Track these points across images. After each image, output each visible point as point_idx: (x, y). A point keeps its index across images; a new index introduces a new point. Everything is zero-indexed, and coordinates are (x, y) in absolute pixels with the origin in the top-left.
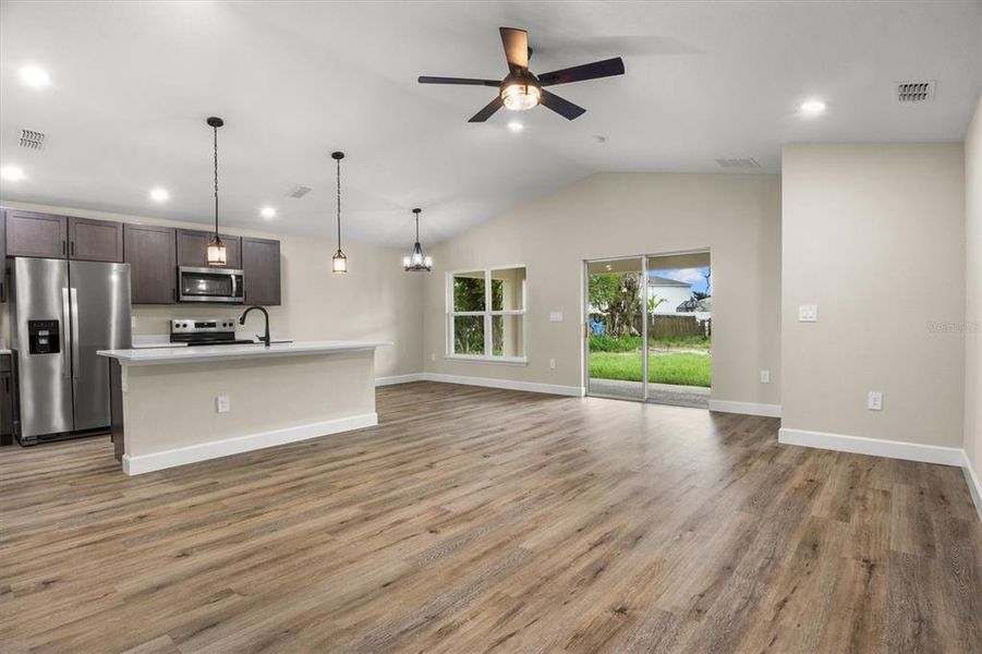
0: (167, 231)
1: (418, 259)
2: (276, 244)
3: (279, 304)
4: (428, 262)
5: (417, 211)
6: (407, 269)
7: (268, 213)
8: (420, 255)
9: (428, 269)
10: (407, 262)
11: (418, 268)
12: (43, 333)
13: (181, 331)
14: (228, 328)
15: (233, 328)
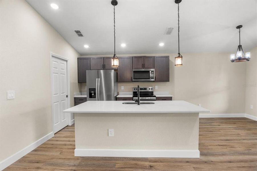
0: (130, 58)
1: (240, 54)
2: (168, 57)
3: (169, 81)
4: (248, 55)
5: (239, 27)
6: (233, 61)
7: (162, 45)
8: (241, 52)
9: (248, 60)
10: (233, 57)
11: (240, 59)
12: (92, 92)
13: (136, 91)
14: (151, 90)
15: (153, 90)
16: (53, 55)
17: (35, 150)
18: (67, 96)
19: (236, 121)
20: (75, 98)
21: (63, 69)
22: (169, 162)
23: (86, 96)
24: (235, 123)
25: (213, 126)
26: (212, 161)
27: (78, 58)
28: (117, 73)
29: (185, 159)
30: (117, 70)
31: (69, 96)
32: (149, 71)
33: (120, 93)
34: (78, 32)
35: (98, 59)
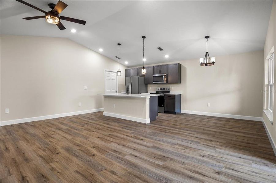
2: (177, 64)
3: (178, 83)
13: (158, 90)
14: (168, 90)
15: (169, 90)
16: (106, 70)
18: (116, 92)
21: (114, 77)
23: (125, 93)
27: (125, 70)
28: (145, 78)
30: (145, 76)
32: (163, 76)
33: (149, 92)
34: (116, 57)
35: (135, 69)
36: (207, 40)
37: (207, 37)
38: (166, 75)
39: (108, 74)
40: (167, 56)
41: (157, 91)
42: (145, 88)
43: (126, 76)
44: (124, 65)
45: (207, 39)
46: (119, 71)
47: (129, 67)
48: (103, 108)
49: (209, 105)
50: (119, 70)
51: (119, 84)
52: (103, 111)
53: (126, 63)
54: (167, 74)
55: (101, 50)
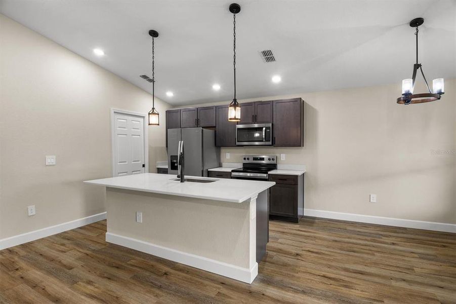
3: (301, 146)
12: (175, 161)
13: (247, 161)
14: (271, 162)
15: (274, 162)
16: (116, 111)
17: (80, 228)
18: (144, 166)
19: (450, 241)
20: (158, 169)
21: (138, 129)
22: (198, 275)
23: (167, 167)
24: (444, 246)
25: (379, 244)
26: (263, 295)
27: (166, 111)
28: (215, 131)
29: (225, 278)
30: (215, 127)
31: (147, 166)
32: (262, 128)
33: (224, 164)
34: (145, 77)
35: (190, 110)
36: (417, 29)
37: (417, 23)
38: (270, 125)
39: (122, 120)
40: (276, 79)
41: (244, 164)
42: (214, 156)
43: (168, 126)
44: (164, 101)
45: (417, 26)
46: (153, 112)
47: (174, 106)
48: (106, 212)
49: (374, 198)
50: (153, 109)
51: (150, 147)
52: (106, 220)
53: (170, 94)
54: (273, 124)
55: (99, 52)
